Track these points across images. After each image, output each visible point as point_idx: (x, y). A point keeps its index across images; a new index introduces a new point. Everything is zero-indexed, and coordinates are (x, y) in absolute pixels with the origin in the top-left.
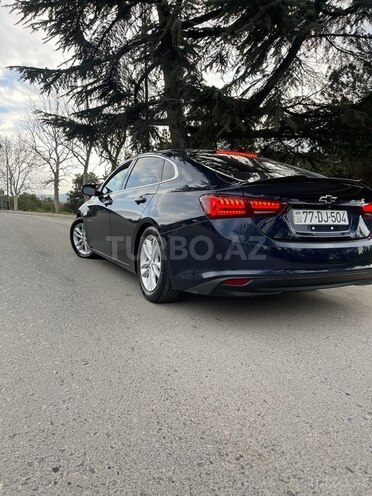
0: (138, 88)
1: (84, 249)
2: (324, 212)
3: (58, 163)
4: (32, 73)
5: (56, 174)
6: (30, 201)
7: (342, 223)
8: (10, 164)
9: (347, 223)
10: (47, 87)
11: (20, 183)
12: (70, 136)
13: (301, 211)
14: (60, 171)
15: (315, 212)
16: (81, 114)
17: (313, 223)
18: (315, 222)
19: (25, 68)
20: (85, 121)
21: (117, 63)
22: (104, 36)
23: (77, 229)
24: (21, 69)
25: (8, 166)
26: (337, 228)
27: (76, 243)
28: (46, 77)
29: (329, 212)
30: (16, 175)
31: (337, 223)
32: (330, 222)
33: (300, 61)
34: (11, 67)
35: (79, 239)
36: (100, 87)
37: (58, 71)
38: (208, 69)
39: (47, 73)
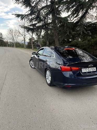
0: (45, 18)
1: (33, 66)
2: (90, 68)
3: (25, 36)
4: (18, 16)
5: (25, 39)
6: (18, 44)
7: (95, 70)
8: (13, 35)
9: (96, 70)
10: (22, 19)
11: (16, 40)
12: (28, 31)
13: (84, 69)
14: (26, 38)
15: (88, 69)
16: (31, 26)
17: (87, 71)
18: (88, 71)
19: (16, 14)
20: (32, 27)
21: (40, 12)
22: (36, 5)
23: (31, 61)
24: (15, 15)
25: (12, 36)
26: (93, 72)
27: (31, 64)
28: (22, 17)
29: (91, 68)
30: (15, 38)
31: (93, 71)
32: (91, 71)
33: (89, 13)
34: (13, 14)
35: (32, 64)
36: (35, 18)
37: (25, 15)
38: (64, 12)
39: (22, 15)
